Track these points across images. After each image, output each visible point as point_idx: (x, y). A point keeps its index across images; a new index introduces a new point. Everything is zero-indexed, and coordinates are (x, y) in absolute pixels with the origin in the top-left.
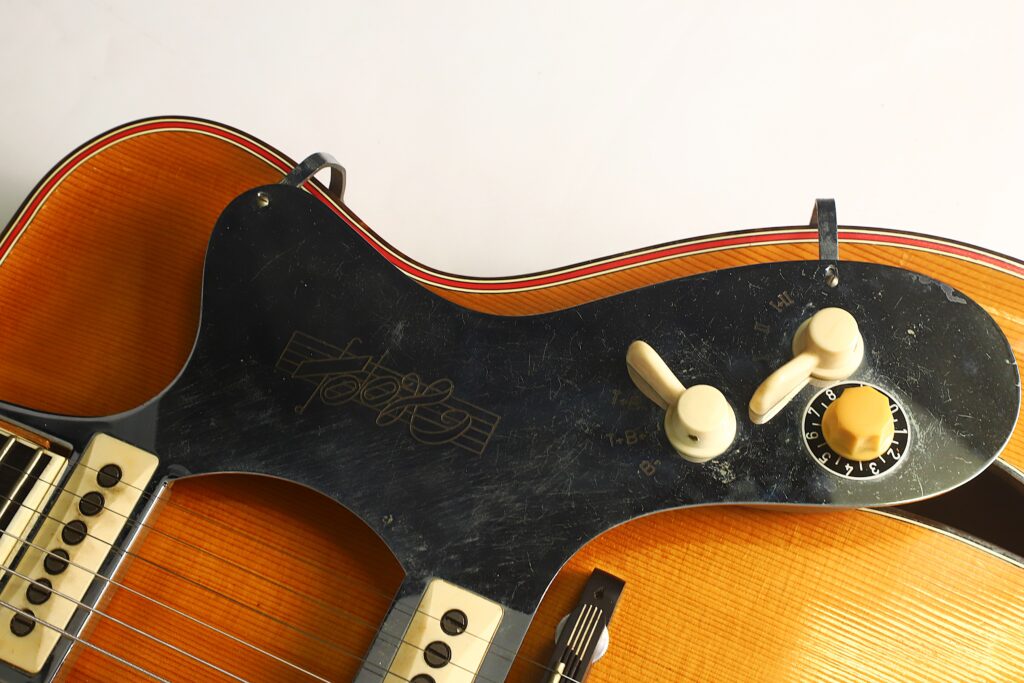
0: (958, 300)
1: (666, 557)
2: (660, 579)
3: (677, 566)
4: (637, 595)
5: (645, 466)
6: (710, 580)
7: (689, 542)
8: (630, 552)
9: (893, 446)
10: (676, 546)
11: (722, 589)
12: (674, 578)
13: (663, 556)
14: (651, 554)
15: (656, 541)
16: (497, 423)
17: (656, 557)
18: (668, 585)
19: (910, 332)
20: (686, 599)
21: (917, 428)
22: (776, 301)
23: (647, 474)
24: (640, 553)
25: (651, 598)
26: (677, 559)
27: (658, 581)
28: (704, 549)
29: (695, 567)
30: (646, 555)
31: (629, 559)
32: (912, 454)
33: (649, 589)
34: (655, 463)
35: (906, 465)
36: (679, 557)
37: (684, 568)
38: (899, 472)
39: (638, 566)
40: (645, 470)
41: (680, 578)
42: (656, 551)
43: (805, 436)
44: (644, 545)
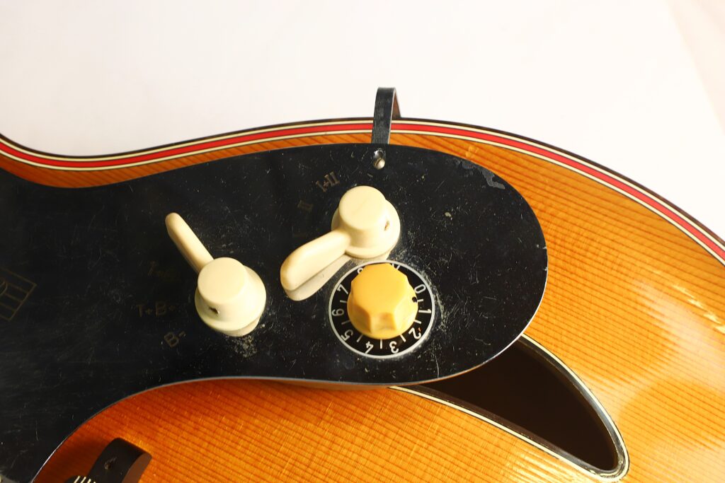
0: (498, 185)
1: (198, 429)
2: (188, 452)
3: (208, 438)
4: (162, 466)
5: (170, 337)
6: (237, 453)
7: (223, 415)
8: (163, 423)
9: (415, 325)
10: (209, 419)
11: (247, 463)
12: (202, 451)
13: (195, 428)
14: (183, 425)
15: (191, 413)
16: (32, 290)
17: (188, 428)
18: (195, 458)
19: (448, 214)
20: (210, 472)
21: (442, 307)
22: (322, 180)
23: (171, 346)
24: (173, 424)
25: (176, 470)
26: (208, 432)
27: (185, 453)
28: (236, 422)
29: (225, 440)
30: (179, 427)
31: (161, 430)
32: (432, 334)
33: (175, 460)
34: (180, 335)
35: (425, 344)
36: (211, 430)
37: (214, 441)
38: (418, 351)
39: (168, 437)
40: (169, 342)
41: (207, 450)
42: (190, 422)
43: (331, 313)
44: (178, 416)
